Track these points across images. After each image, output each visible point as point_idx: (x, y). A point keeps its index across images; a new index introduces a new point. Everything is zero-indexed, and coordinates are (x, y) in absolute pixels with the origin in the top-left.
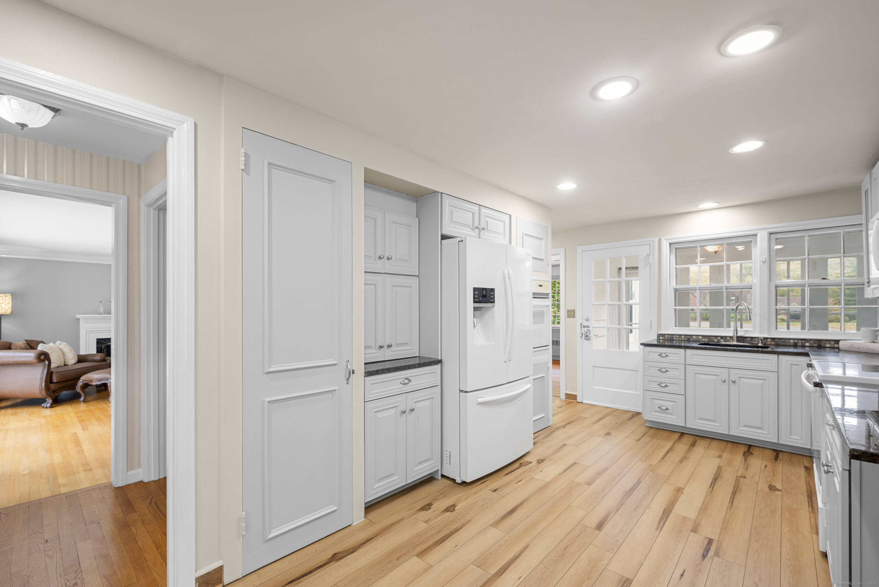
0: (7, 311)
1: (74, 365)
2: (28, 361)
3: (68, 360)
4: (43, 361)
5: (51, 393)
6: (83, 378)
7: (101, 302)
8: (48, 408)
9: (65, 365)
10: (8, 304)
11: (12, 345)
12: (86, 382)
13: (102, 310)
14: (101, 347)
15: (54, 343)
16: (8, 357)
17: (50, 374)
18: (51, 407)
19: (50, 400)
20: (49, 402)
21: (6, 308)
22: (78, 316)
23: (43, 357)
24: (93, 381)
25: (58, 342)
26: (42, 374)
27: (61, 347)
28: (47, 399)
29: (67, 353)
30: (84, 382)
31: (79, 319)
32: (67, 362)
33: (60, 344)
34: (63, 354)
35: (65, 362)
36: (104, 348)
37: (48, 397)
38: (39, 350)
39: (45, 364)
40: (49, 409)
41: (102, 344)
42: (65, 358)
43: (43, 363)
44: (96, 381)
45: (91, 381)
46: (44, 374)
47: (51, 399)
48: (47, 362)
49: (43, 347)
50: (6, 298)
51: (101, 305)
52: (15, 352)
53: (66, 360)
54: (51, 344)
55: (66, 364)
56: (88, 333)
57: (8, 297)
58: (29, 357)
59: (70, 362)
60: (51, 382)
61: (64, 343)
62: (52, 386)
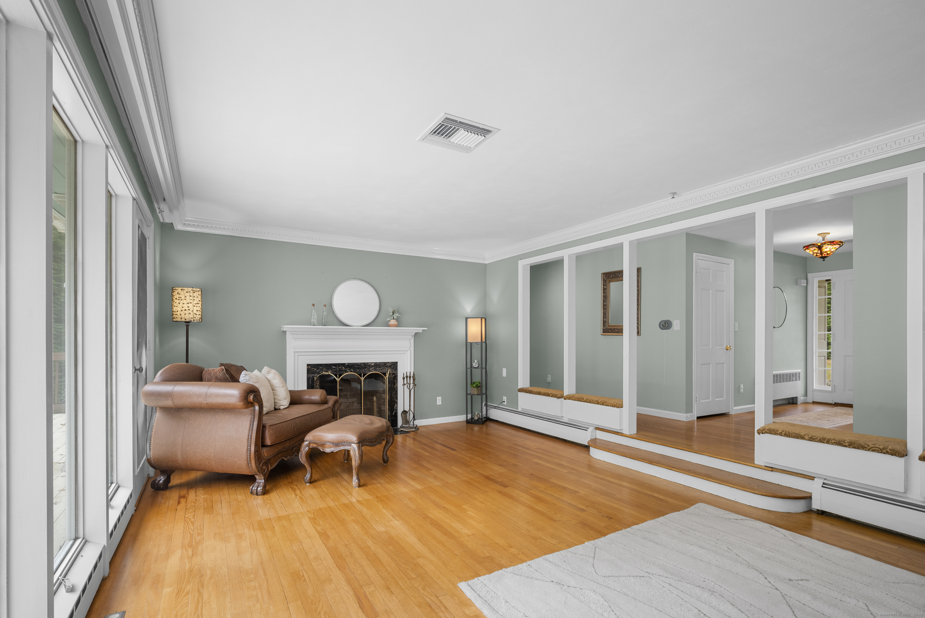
0: (195, 316)
1: (287, 409)
2: (229, 404)
3: (280, 400)
4: (251, 404)
5: (262, 465)
6: (309, 437)
7: (314, 305)
8: (260, 495)
9: (275, 409)
10: (197, 305)
11: (204, 372)
12: (315, 445)
13: (314, 319)
14: (313, 377)
15: (260, 371)
16: (200, 395)
17: (261, 429)
18: (265, 492)
19: (261, 479)
20: (260, 483)
21: (195, 312)
22: (285, 328)
23: (251, 398)
24: (326, 446)
25: (266, 369)
26: (251, 429)
27: (270, 376)
28: (257, 477)
29: (278, 389)
30: (312, 445)
31: (284, 332)
32: (279, 405)
33: (268, 373)
34: (273, 390)
35: (275, 405)
36: (316, 380)
37: (258, 473)
38: (244, 383)
39: (254, 410)
40: (260, 497)
41: (314, 373)
42: (276, 397)
43: (251, 408)
44: (331, 445)
45: (323, 445)
46: (252, 429)
47: (263, 477)
48: (257, 408)
49: (247, 378)
50: (195, 294)
51: (313, 311)
52: (210, 386)
53: (276, 401)
54: (256, 372)
55: (277, 407)
56: (297, 354)
57: (197, 293)
58: (231, 396)
59: (282, 404)
60: (264, 446)
61: (273, 371)
62: (265, 452)
